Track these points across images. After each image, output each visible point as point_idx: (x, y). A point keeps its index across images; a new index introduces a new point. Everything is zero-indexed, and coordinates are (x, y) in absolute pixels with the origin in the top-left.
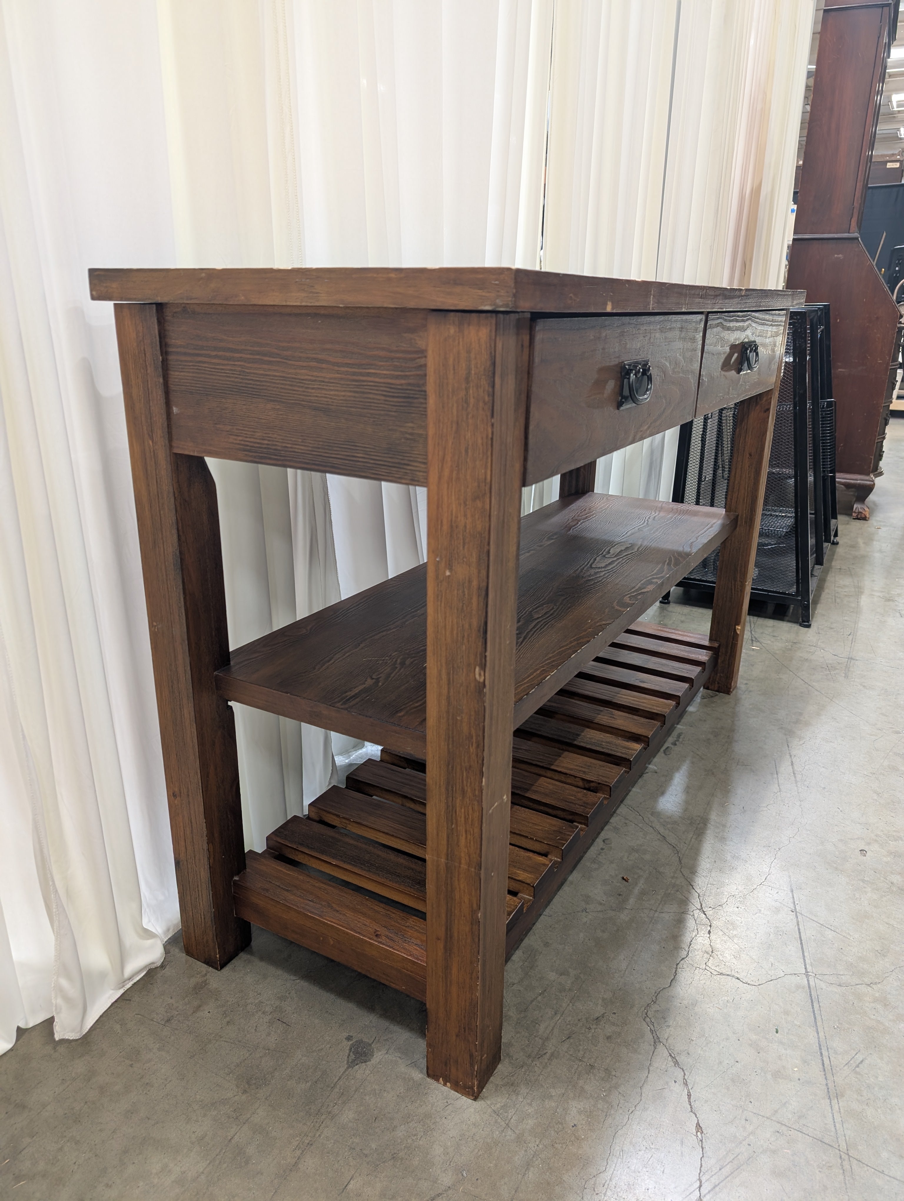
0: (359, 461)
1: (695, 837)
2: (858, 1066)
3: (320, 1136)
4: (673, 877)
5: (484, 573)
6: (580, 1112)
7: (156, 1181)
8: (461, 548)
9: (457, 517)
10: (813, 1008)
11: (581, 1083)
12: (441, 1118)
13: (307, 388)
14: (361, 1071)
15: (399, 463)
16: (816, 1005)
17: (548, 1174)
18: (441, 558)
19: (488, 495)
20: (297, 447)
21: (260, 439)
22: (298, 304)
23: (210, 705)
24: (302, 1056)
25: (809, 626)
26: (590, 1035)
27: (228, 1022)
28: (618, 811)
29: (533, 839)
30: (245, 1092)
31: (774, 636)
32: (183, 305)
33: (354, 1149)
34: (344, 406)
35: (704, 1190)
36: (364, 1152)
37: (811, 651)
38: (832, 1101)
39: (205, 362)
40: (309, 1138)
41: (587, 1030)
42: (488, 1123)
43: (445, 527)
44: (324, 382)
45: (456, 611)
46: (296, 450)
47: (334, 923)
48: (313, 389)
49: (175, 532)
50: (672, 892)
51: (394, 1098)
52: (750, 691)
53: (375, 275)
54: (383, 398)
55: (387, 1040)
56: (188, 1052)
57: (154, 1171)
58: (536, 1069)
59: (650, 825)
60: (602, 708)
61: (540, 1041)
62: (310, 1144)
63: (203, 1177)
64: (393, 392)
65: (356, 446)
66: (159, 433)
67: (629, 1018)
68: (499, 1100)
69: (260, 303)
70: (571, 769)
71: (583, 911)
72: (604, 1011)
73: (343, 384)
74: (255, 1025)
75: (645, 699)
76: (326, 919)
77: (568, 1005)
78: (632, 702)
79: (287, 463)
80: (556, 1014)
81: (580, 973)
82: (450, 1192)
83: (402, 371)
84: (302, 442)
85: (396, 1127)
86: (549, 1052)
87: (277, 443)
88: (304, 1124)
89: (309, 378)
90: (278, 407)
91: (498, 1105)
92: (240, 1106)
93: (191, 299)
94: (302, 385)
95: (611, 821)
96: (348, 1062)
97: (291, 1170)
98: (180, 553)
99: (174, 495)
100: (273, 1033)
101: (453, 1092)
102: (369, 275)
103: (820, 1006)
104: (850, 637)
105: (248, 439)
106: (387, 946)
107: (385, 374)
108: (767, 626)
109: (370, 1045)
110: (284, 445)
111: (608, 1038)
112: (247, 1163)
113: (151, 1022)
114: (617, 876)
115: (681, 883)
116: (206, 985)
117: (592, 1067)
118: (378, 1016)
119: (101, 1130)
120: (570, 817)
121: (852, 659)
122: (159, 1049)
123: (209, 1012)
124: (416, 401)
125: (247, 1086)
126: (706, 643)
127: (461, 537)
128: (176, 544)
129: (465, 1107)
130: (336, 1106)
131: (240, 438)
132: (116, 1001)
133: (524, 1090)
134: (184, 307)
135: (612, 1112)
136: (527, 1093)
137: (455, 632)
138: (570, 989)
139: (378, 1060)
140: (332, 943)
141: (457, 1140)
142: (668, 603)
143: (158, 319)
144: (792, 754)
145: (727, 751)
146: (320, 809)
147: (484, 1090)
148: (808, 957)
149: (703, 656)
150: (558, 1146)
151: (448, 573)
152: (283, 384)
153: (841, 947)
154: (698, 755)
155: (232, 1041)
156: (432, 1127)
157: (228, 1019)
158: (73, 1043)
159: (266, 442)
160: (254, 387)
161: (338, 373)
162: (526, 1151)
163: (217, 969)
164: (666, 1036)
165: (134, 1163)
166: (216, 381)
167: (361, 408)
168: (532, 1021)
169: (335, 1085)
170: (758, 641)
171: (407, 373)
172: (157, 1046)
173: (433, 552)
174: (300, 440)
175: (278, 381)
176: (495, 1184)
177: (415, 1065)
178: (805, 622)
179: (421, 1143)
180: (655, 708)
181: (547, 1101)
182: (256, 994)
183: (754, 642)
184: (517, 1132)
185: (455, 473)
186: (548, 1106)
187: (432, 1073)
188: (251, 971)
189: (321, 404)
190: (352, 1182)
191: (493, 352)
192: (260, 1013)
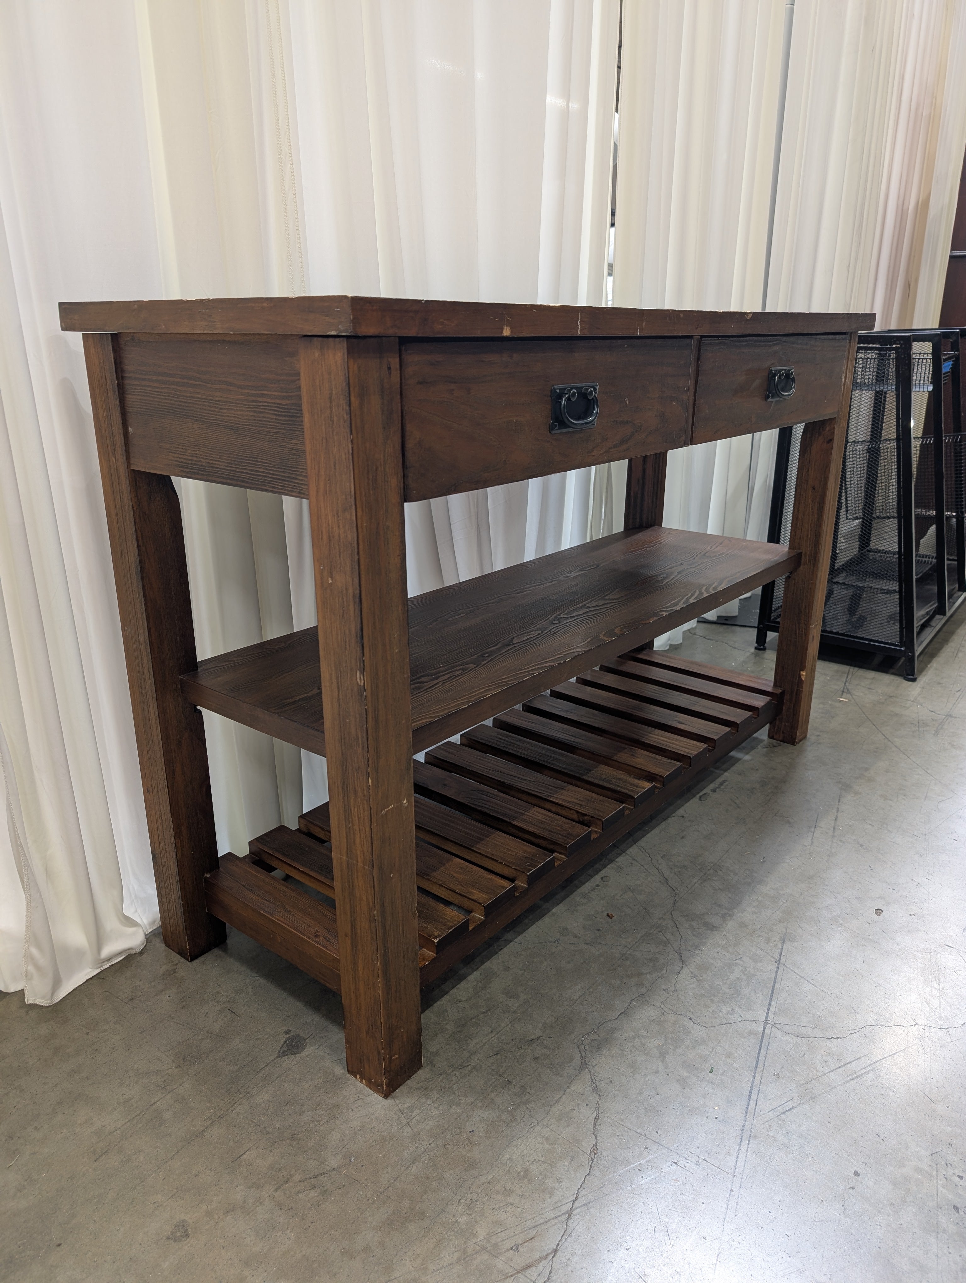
0: (260, 476)
1: (699, 882)
2: (784, 1113)
3: (232, 1111)
4: (660, 919)
5: (356, 580)
6: (482, 1121)
7: (78, 1130)
8: (338, 558)
9: (332, 528)
10: (759, 1053)
11: (493, 1095)
12: (348, 1109)
13: (221, 408)
14: (290, 1062)
15: (289, 477)
16: (763, 1052)
17: (430, 1169)
18: (324, 566)
19: (354, 507)
20: (216, 463)
21: (190, 456)
22: (202, 332)
23: (175, 707)
24: (240, 1042)
25: (914, 680)
26: (519, 1054)
27: (184, 1006)
28: (628, 852)
29: (502, 863)
30: (179, 1066)
31: (870, 689)
32: (132, 334)
33: (259, 1126)
34: (247, 425)
35: (577, 1204)
36: (267, 1129)
37: (906, 705)
38: (743, 1141)
39: (148, 386)
40: (222, 1112)
41: (517, 1049)
42: (390, 1119)
43: (325, 537)
44: (232, 403)
45: (338, 617)
46: (216, 466)
47: (281, 922)
48: (225, 409)
49: (135, 542)
50: (655, 932)
51: (311, 1088)
52: (819, 743)
53: (253, 305)
54: (274, 417)
55: (322, 1037)
56: (140, 1027)
57: (79, 1122)
58: (454, 1078)
59: (657, 867)
60: (626, 746)
61: (467, 1054)
62: (221, 1117)
63: (118, 1132)
64: (281, 412)
65: (258, 461)
66: (120, 451)
67: (564, 1043)
68: (408, 1101)
69: (176, 332)
70: (569, 802)
71: (555, 942)
72: (541, 1035)
73: (246, 405)
74: (206, 1011)
75: (676, 740)
76: (275, 918)
77: (507, 1025)
78: (661, 742)
79: (210, 478)
80: (492, 1032)
81: (530, 998)
82: (334, 1173)
83: (286, 392)
84: (220, 458)
85: (303, 1112)
86: (473, 1064)
87: (202, 460)
88: (222, 1100)
89: (222, 399)
90: (201, 426)
91: (406, 1105)
92: (170, 1078)
93: (129, 329)
94: (217, 406)
95: (617, 860)
96: (279, 1052)
97: (197, 1136)
98: (141, 562)
99: (133, 508)
100: (220, 1020)
101: (367, 1089)
102: (250, 305)
103: (767, 1053)
104: (958, 694)
105: (182, 456)
106: (322, 946)
107: (275, 395)
108: (865, 678)
109: (305, 1040)
110: (208, 461)
111: (536, 1059)
112: (161, 1125)
113: (116, 999)
114: (602, 912)
115: (667, 924)
116: (174, 973)
117: (509, 1082)
118: (321, 1015)
119: (45, 1083)
120: (551, 847)
121: (951, 716)
122: (115, 1023)
123: (169, 996)
124: (298, 419)
125: (182, 1062)
126: (769, 689)
127: (337, 546)
128: (136, 554)
129: (374, 1103)
130: (256, 1088)
131: (177, 455)
132: (91, 978)
133: (435, 1095)
134: (132, 336)
135: (514, 1124)
136: (437, 1098)
137: (339, 638)
138: (514, 1012)
139: (307, 1053)
140: (280, 941)
141: (356, 1130)
142: (764, 649)
143: (113, 347)
144: (840, 809)
145: (769, 801)
146: (309, 821)
147: (397, 1091)
148: (774, 1006)
149: (759, 701)
150: (449, 1147)
151: (330, 581)
152: (204, 405)
153: (813, 1000)
154: (735, 803)
155: (181, 1023)
156: (337, 1116)
157: (184, 1004)
158: (43, 1010)
159: (194, 459)
160: (184, 408)
161: (242, 395)
162: (417, 1147)
163: (188, 960)
164: (594, 1064)
165: (64, 1113)
166: (157, 403)
167: (260, 427)
168: (466, 1036)
169: (261, 1070)
170: (850, 693)
171: (291, 394)
172: (115, 1020)
173: (318, 560)
174: (218, 457)
175: (200, 403)
176: (378, 1172)
177: (340, 1062)
178: (910, 675)
179: (322, 1128)
180: (683, 749)
181: (453, 1107)
182: (216, 985)
183: (845, 694)
184: (415, 1130)
185: (328, 485)
186: (453, 1111)
187: (352, 1071)
188: (218, 965)
189: (231, 423)
190: (247, 1153)
191: (347, 374)
192: (214, 1002)
